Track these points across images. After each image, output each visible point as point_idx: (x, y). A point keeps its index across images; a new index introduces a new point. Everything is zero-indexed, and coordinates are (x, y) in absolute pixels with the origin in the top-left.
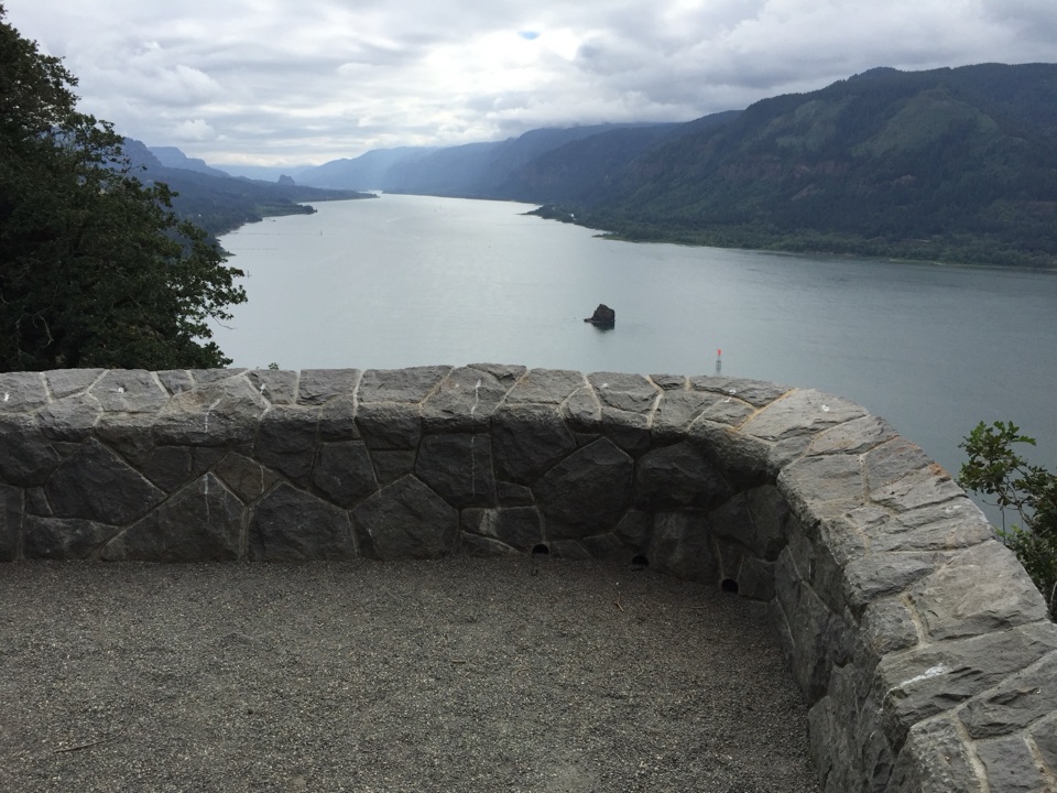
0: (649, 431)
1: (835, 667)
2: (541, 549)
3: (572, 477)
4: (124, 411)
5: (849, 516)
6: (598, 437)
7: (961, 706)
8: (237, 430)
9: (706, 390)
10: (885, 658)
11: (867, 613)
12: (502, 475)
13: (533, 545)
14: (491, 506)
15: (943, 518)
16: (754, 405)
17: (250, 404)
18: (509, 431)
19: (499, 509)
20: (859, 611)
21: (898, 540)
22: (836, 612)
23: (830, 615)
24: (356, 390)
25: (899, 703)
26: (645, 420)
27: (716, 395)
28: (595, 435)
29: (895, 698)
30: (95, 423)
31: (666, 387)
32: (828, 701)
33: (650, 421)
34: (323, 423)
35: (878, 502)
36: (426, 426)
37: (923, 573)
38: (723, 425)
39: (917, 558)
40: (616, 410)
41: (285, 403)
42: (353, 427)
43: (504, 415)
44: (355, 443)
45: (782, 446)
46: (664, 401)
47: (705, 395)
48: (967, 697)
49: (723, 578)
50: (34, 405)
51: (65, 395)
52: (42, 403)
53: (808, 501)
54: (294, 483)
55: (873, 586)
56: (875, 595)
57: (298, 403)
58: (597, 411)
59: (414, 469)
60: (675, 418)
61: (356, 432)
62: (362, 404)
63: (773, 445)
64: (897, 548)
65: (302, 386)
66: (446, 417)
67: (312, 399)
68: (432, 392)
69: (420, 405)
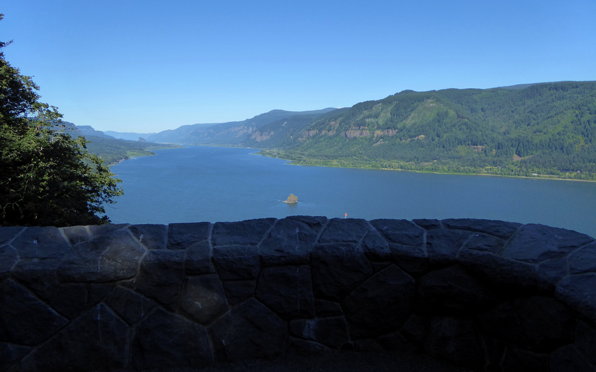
0: (428, 259)
2: (347, 347)
3: (371, 294)
4: (37, 257)
6: (389, 265)
12: (319, 295)
13: (341, 344)
14: (311, 317)
16: (501, 237)
17: (132, 250)
18: (324, 262)
19: (317, 319)
24: (210, 237)
26: (421, 251)
27: (468, 232)
28: (387, 263)
30: (14, 267)
31: (427, 227)
33: (425, 252)
36: (264, 262)
40: (399, 245)
41: (159, 248)
42: (210, 264)
43: (320, 252)
44: (212, 276)
46: (430, 237)
54: (166, 308)
57: (168, 247)
59: (255, 294)
61: (212, 267)
62: (215, 247)
65: (170, 235)
66: (278, 254)
67: (178, 245)
68: (265, 237)
69: (258, 246)
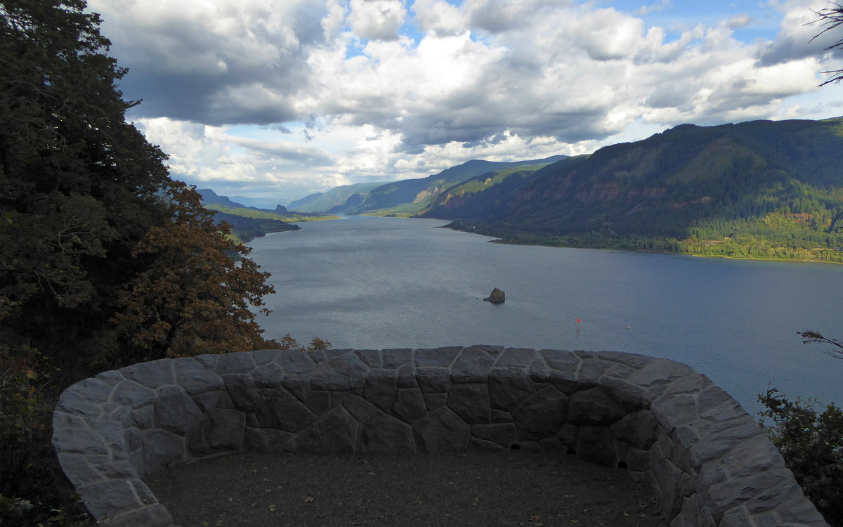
0: (577, 382)
1: (685, 498)
2: (515, 447)
3: (534, 407)
4: (294, 372)
5: (691, 425)
6: (547, 386)
7: (747, 502)
8: (354, 382)
9: (606, 359)
10: (712, 487)
11: (702, 469)
12: (495, 406)
13: (511, 444)
15: (737, 425)
16: (634, 367)
17: (359, 368)
18: (499, 382)
19: (493, 425)
20: (698, 468)
21: (716, 435)
22: (685, 471)
23: (682, 473)
24: (413, 361)
25: (718, 503)
26: (574, 376)
27: (613, 362)
28: (546, 384)
29: (717, 502)
30: (281, 379)
31: (583, 357)
32: (680, 515)
33: (576, 377)
34: (400, 378)
35: (705, 418)
36: (453, 380)
37: (728, 450)
38: (618, 379)
39: (725, 443)
40: (558, 371)
41: (377, 367)
42: (415, 380)
43: (496, 374)
44: (415, 389)
45: (652, 389)
46: (583, 366)
47: (606, 362)
48: (748, 499)
49: (619, 461)
50: (250, 369)
51: (264, 364)
52: (253, 368)
53: (669, 418)
54: (384, 411)
55: (704, 457)
56: (706, 460)
57: (384, 367)
58: (547, 371)
59: (447, 403)
60: (590, 376)
61: (416, 383)
62: (418, 368)
63: (646, 390)
64: (716, 439)
65: (384, 358)
66: (464, 375)
67: (391, 366)
68: (455, 361)
69: (449, 368)
